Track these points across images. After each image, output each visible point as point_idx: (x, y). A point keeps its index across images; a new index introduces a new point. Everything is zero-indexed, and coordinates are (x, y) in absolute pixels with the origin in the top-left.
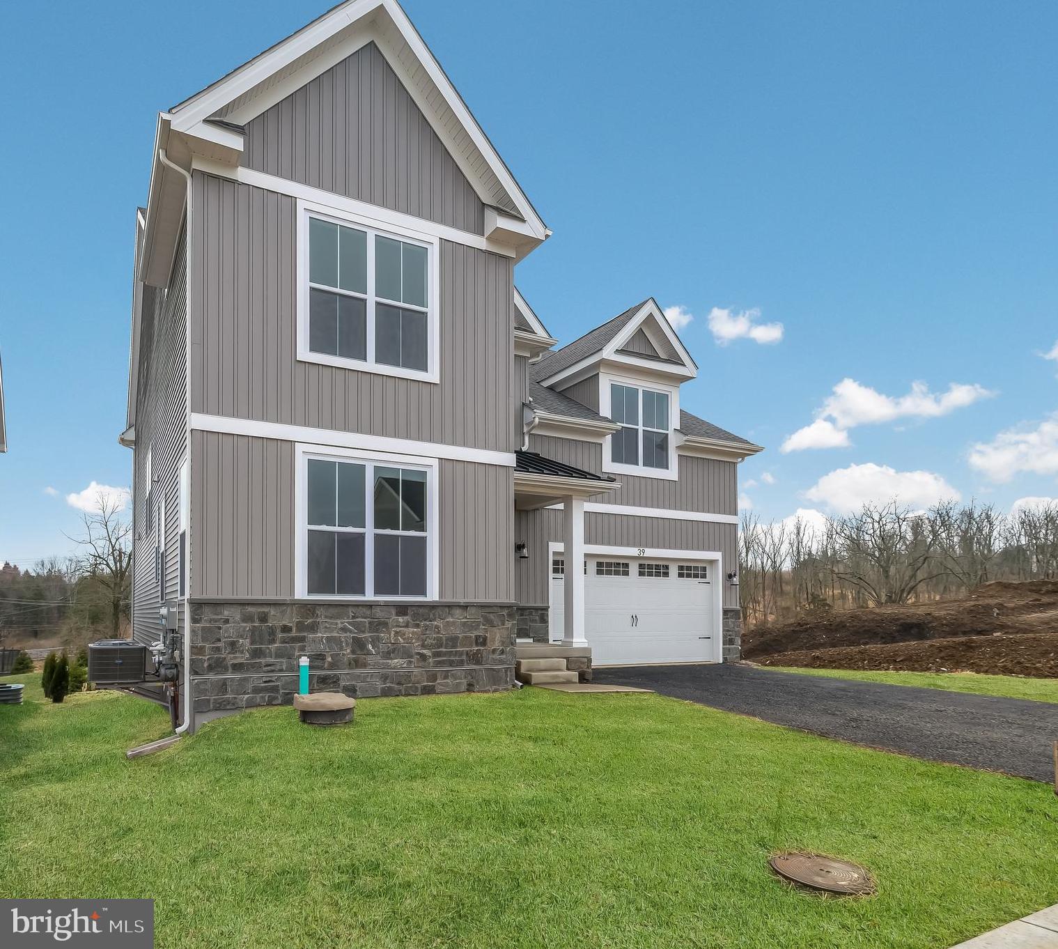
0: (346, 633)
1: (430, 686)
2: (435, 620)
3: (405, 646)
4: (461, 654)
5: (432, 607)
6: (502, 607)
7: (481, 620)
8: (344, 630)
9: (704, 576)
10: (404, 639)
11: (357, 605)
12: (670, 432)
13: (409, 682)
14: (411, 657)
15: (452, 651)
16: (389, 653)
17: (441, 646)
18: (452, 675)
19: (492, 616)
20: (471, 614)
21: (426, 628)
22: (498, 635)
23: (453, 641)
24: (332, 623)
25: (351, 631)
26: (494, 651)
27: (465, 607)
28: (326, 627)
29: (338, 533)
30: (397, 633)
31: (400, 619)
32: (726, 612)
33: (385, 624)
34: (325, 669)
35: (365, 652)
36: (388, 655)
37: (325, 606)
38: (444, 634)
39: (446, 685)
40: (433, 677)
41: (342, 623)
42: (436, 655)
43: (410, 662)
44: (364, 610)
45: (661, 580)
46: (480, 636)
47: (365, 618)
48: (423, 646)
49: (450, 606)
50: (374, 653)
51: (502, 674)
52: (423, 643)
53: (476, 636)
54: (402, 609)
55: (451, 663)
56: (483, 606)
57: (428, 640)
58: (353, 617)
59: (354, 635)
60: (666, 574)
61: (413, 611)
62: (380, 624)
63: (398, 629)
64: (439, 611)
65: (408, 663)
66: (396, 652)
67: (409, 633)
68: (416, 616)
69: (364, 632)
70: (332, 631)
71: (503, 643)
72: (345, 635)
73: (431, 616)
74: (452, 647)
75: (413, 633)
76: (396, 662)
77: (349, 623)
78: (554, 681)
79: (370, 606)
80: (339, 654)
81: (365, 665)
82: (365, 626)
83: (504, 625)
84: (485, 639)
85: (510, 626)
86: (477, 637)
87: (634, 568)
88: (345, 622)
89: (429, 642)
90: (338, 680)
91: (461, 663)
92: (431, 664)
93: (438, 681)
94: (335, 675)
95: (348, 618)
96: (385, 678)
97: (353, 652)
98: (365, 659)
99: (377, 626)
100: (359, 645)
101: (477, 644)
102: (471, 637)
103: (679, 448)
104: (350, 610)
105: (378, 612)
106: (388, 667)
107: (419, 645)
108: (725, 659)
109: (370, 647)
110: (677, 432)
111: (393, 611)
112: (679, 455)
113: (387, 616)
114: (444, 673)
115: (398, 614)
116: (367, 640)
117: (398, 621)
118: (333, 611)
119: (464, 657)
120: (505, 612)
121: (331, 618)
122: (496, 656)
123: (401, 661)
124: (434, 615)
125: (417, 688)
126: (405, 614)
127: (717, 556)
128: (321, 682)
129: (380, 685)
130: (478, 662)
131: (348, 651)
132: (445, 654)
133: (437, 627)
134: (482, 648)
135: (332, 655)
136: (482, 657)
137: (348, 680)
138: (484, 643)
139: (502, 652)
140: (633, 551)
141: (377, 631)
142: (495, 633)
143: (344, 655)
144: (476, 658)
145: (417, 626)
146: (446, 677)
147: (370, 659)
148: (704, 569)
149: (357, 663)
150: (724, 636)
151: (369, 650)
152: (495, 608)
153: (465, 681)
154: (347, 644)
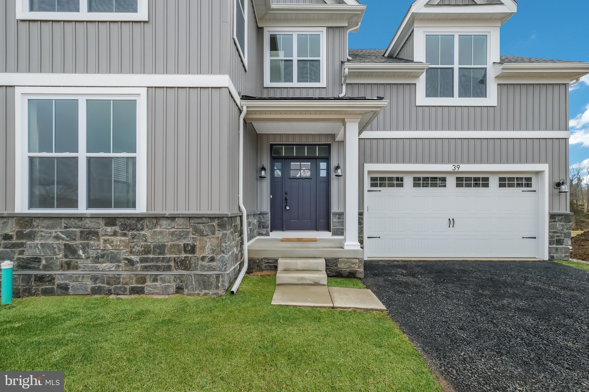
0: (59, 240)
1: (139, 287)
2: (142, 229)
3: (113, 253)
4: (169, 260)
5: (140, 218)
6: (212, 218)
7: (191, 229)
8: (57, 238)
9: (528, 185)
10: (112, 246)
11: (69, 217)
12: (489, 66)
13: (119, 283)
14: (119, 262)
15: (160, 258)
16: (97, 258)
17: (149, 252)
18: (161, 278)
19: (201, 227)
20: (178, 225)
21: (134, 237)
22: (209, 244)
23: (161, 248)
24: (46, 233)
25: (63, 239)
26: (203, 259)
27: (172, 218)
28: (41, 236)
29: (57, 158)
30: (105, 241)
31: (109, 229)
32: (552, 216)
33: (96, 234)
34: (40, 270)
35: (76, 256)
36: (97, 259)
37: (41, 218)
38: (151, 242)
39: (156, 287)
40: (142, 280)
41: (56, 232)
42: (142, 260)
43: (118, 266)
44: (76, 221)
45: (481, 190)
46: (188, 245)
47: (77, 228)
48: (131, 252)
49: (157, 218)
50: (83, 257)
51: (213, 280)
52: (131, 250)
53: (184, 244)
54: (111, 221)
55: (158, 268)
56: (190, 218)
57: (136, 247)
58: (66, 227)
59: (66, 242)
60: (486, 185)
61: (120, 222)
62: (90, 233)
63: (106, 238)
64: (147, 222)
65: (116, 268)
66: (106, 257)
67: (117, 241)
68: (124, 227)
69: (75, 240)
70: (47, 239)
71: (213, 251)
72: (58, 242)
73: (139, 226)
74: (160, 254)
75: (120, 241)
76: (106, 265)
77: (61, 232)
78: (300, 282)
79: (81, 218)
80: (52, 258)
81: (76, 268)
82: (75, 235)
83: (214, 234)
84: (193, 248)
85: (220, 235)
86: (186, 246)
87: (451, 181)
88: (58, 231)
89: (137, 249)
90: (53, 279)
91: (169, 268)
92: (139, 269)
93: (146, 284)
94: (50, 275)
95: (61, 228)
96: (95, 279)
97: (66, 256)
98: (77, 262)
99: (87, 234)
100: (70, 250)
101: (186, 252)
102: (179, 245)
103: (497, 77)
104: (63, 221)
105: (89, 224)
106: (97, 269)
107: (127, 252)
108: (552, 258)
109: (81, 252)
110: (496, 65)
111: (102, 222)
112: (498, 84)
113: (96, 227)
114: (153, 277)
115: (107, 224)
116: (78, 247)
117: (106, 231)
118: (47, 222)
119: (172, 264)
120: (215, 223)
121: (47, 228)
122: (205, 263)
123: (109, 264)
124: (142, 225)
125: (125, 288)
126: (114, 224)
127: (544, 167)
128: (39, 280)
129: (90, 284)
130: (186, 268)
131: (61, 255)
132: (152, 260)
133: (144, 236)
134: (190, 255)
135: (46, 259)
136: (190, 264)
137: (62, 280)
138: (193, 250)
139: (212, 259)
140: (449, 167)
141: (87, 239)
142: (206, 241)
143: (57, 258)
144: (184, 264)
145: (125, 235)
146: (155, 280)
147: (80, 263)
148: (529, 179)
149: (69, 266)
150: (551, 237)
151: (79, 255)
152: (204, 219)
153: (174, 285)
154: (60, 250)
